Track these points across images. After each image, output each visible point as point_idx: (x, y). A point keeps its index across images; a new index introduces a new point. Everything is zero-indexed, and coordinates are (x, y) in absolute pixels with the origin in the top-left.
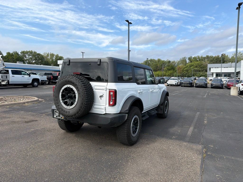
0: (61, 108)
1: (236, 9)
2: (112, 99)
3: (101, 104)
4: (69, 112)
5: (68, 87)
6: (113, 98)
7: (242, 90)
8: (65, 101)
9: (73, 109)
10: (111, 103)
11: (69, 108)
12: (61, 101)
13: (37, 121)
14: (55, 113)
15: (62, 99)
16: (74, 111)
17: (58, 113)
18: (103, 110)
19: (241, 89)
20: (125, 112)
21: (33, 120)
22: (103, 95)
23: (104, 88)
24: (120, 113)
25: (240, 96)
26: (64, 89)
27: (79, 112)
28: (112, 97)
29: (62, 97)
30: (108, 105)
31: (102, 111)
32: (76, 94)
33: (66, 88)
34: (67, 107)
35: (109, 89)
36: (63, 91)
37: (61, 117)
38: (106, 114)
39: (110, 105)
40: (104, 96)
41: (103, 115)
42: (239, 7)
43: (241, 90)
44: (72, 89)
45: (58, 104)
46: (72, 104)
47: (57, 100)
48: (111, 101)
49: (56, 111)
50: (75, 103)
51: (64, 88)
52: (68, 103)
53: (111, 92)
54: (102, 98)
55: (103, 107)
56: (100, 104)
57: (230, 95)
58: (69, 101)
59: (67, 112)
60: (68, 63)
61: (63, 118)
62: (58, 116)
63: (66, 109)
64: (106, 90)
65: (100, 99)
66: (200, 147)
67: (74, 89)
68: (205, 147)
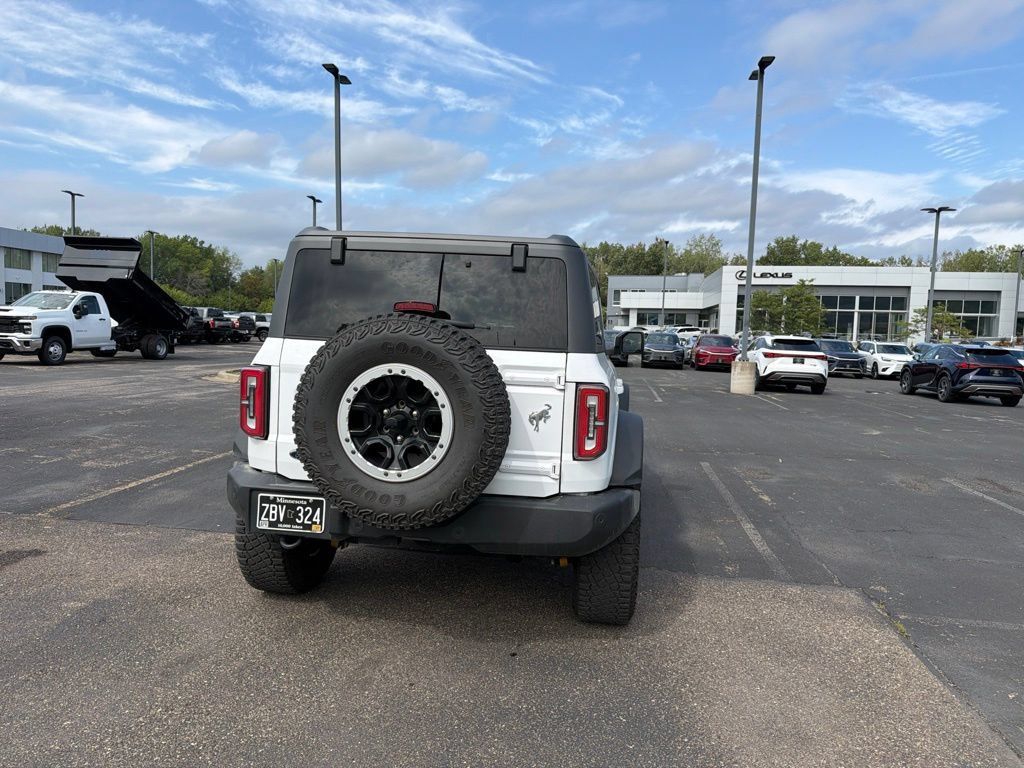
0: (351, 481)
1: (750, 79)
2: (595, 427)
3: (537, 453)
4: (402, 497)
5: (396, 377)
6: (597, 423)
7: (765, 374)
8: (369, 443)
9: (424, 480)
10: (590, 445)
11: (399, 475)
12: (349, 447)
13: (37, 553)
14: (263, 509)
15: (352, 436)
16: (436, 490)
17: (282, 504)
18: (545, 479)
19: (761, 369)
20: (629, 483)
21: (11, 548)
22: (546, 408)
23: (553, 377)
24: (610, 488)
25: (761, 393)
26: (368, 385)
27: (461, 497)
28: (595, 420)
29: (351, 427)
30: (568, 456)
31: (541, 483)
32: (443, 406)
33: (383, 379)
34: (386, 474)
35: (578, 383)
36: (361, 396)
37: (303, 524)
38: (559, 494)
39: (580, 454)
40: (555, 414)
41: (545, 503)
42: (762, 72)
43: (762, 374)
44: (420, 383)
45: (331, 463)
46: (414, 456)
47: (324, 440)
48: (591, 435)
49: (272, 496)
50: (439, 453)
51: (366, 381)
52: (389, 455)
53: (596, 398)
54: (541, 422)
55: (547, 466)
56: (532, 450)
58: (390, 446)
59: (389, 496)
60: (337, 256)
61: (317, 530)
62: (283, 523)
63: (383, 485)
64: (562, 388)
65: (530, 428)
66: (852, 598)
67: (431, 384)
68: (869, 596)
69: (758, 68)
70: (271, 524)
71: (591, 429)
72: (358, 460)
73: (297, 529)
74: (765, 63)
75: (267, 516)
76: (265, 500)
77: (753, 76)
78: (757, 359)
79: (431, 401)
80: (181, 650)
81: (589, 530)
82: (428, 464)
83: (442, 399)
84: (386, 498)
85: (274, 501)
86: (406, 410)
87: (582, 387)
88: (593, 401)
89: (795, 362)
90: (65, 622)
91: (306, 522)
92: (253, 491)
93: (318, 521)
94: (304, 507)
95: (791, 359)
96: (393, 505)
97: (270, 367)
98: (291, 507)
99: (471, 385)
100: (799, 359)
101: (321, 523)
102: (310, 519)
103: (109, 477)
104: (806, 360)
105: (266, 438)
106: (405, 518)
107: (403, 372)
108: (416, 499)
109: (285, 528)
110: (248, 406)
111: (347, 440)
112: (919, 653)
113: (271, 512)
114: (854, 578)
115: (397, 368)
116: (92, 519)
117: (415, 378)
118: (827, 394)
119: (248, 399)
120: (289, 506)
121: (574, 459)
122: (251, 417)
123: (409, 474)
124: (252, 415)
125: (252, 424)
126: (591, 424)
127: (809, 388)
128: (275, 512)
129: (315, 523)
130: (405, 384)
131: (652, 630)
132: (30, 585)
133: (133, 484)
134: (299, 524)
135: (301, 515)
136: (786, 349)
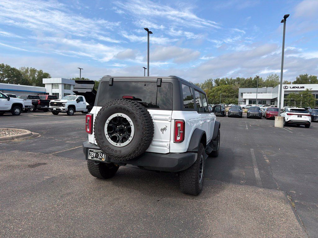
0: (107, 146)
1: (281, 22)
2: (180, 133)
3: (163, 140)
5: (119, 117)
6: (181, 132)
7: (288, 120)
8: (113, 135)
9: (126, 146)
10: (178, 138)
11: (120, 145)
12: (107, 136)
13: (45, 164)
14: (90, 153)
15: (108, 133)
16: (129, 150)
17: (95, 152)
18: (165, 148)
19: (286, 119)
20: (193, 151)
21: (39, 162)
22: (166, 127)
23: (168, 118)
24: (187, 152)
25: (286, 127)
27: (136, 152)
29: (108, 131)
30: (172, 141)
31: (164, 149)
32: (132, 125)
33: (116, 117)
34: (117, 144)
35: (175, 120)
36: (110, 122)
37: (100, 158)
38: (170, 153)
39: (176, 141)
40: (168, 129)
41: (165, 155)
42: (285, 20)
43: (286, 121)
44: (125, 119)
45: (102, 141)
46: (124, 139)
47: (101, 134)
48: (179, 135)
49: (92, 150)
50: (130, 139)
51: (112, 118)
52: (118, 139)
53: (180, 124)
54: (164, 131)
55: (165, 144)
56: (162, 139)
57: (274, 126)
58: (118, 136)
59: (117, 151)
60: (110, 83)
61: (103, 160)
62: (95, 157)
63: (116, 147)
64: (170, 121)
65: (161, 133)
66: (281, 194)
67: (129, 119)
68: (287, 193)
69: (284, 19)
70: (92, 158)
71: (179, 133)
72: (110, 140)
73: (98, 159)
74: (286, 17)
75: (91, 155)
76: (91, 151)
78: (285, 116)
79: (129, 124)
80: (69, 191)
81: (177, 164)
82: (127, 142)
83: (132, 123)
85: (93, 151)
86: (123, 126)
88: (179, 125)
89: (298, 117)
90: (43, 181)
91: (101, 158)
92: (88, 148)
93: (104, 157)
94: (100, 153)
95: (297, 116)
96: (118, 153)
97: (93, 114)
98: (97, 153)
99: (139, 119)
100: (300, 116)
101: (104, 158)
102: (102, 157)
104: (302, 116)
105: (92, 134)
106: (121, 157)
107: (121, 115)
108: (124, 152)
109: (95, 159)
110: (87, 125)
112: (295, 212)
113: (92, 154)
114: (285, 188)
115: (120, 114)
117: (124, 117)
119: (88, 123)
120: (96, 153)
121: (174, 142)
122: (88, 128)
123: (123, 145)
125: (88, 130)
126: (179, 132)
127: (304, 126)
128: (93, 154)
129: (103, 158)
130: (122, 119)
132: (39, 172)
134: (99, 158)
135: (99, 155)
136: (296, 112)
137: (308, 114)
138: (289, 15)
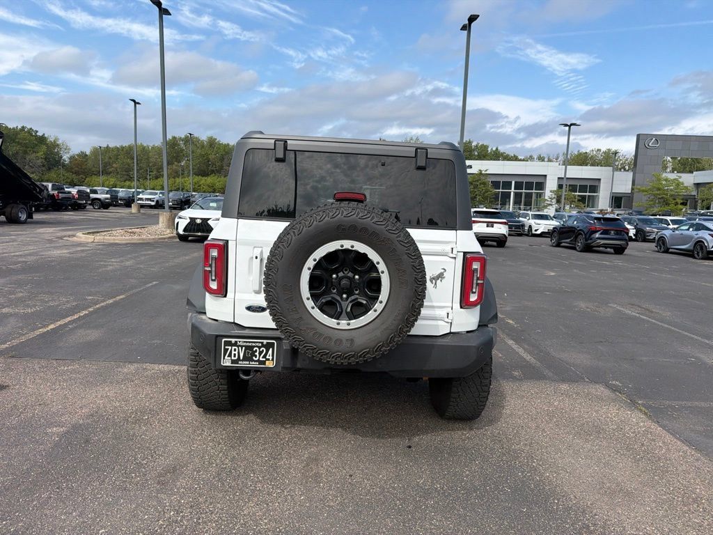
0: (312, 329)
1: (462, 30)
2: (477, 284)
3: (435, 304)
4: (352, 340)
5: (346, 250)
6: (479, 282)
8: (324, 300)
9: (368, 327)
10: (473, 298)
11: (348, 324)
12: (309, 304)
14: (226, 350)
15: (312, 295)
16: (378, 335)
17: (242, 347)
18: (441, 323)
20: (490, 322)
22: (443, 271)
23: (448, 248)
24: (479, 328)
26: (324, 257)
27: (396, 339)
28: (478, 279)
29: (311, 288)
30: (457, 305)
31: (438, 325)
32: (382, 272)
33: (336, 252)
34: (338, 324)
35: (464, 253)
36: (318, 266)
37: (259, 361)
38: (450, 333)
39: (465, 304)
41: (440, 340)
42: (470, 25)
44: (365, 255)
45: (296, 316)
47: (291, 299)
48: (474, 290)
49: (233, 340)
50: (378, 307)
51: (322, 254)
52: (338, 309)
53: (479, 263)
54: (439, 281)
55: (443, 313)
56: (432, 302)
58: (338, 301)
59: (341, 341)
60: (279, 154)
61: (270, 364)
62: (242, 360)
63: (336, 331)
64: (455, 256)
67: (373, 256)
69: (467, 22)
70: (233, 362)
71: (475, 286)
72: (317, 313)
73: (254, 365)
74: (472, 19)
75: (230, 355)
76: (228, 343)
77: (464, 28)
79: (373, 267)
81: (475, 358)
82: (371, 315)
83: (382, 267)
84: (339, 341)
85: (235, 344)
86: (350, 274)
87: (468, 256)
88: (476, 266)
89: (487, 226)
91: (261, 359)
92: (218, 337)
93: (271, 358)
94: (259, 348)
95: (485, 224)
96: (345, 346)
97: (227, 241)
98: (249, 348)
99: (406, 257)
100: (490, 224)
101: (273, 360)
102: (264, 357)
103: (30, 321)
104: (495, 225)
105: (225, 296)
106: (353, 356)
107: (353, 247)
108: (361, 341)
109: (245, 364)
110: (210, 272)
111: (308, 299)
112: (664, 427)
113: (233, 352)
114: (596, 377)
115: (347, 244)
116: (32, 356)
117: (362, 251)
118: (508, 247)
119: (211, 266)
120: (247, 348)
121: (461, 307)
122: (213, 280)
123: (355, 323)
124: (214, 278)
125: (214, 286)
126: (475, 282)
127: (495, 244)
128: (236, 353)
129: (269, 360)
130: (353, 255)
131: (492, 422)
133: (52, 326)
134: (255, 361)
135: (257, 354)
136: (481, 217)
137: (504, 221)
138: (478, 16)
